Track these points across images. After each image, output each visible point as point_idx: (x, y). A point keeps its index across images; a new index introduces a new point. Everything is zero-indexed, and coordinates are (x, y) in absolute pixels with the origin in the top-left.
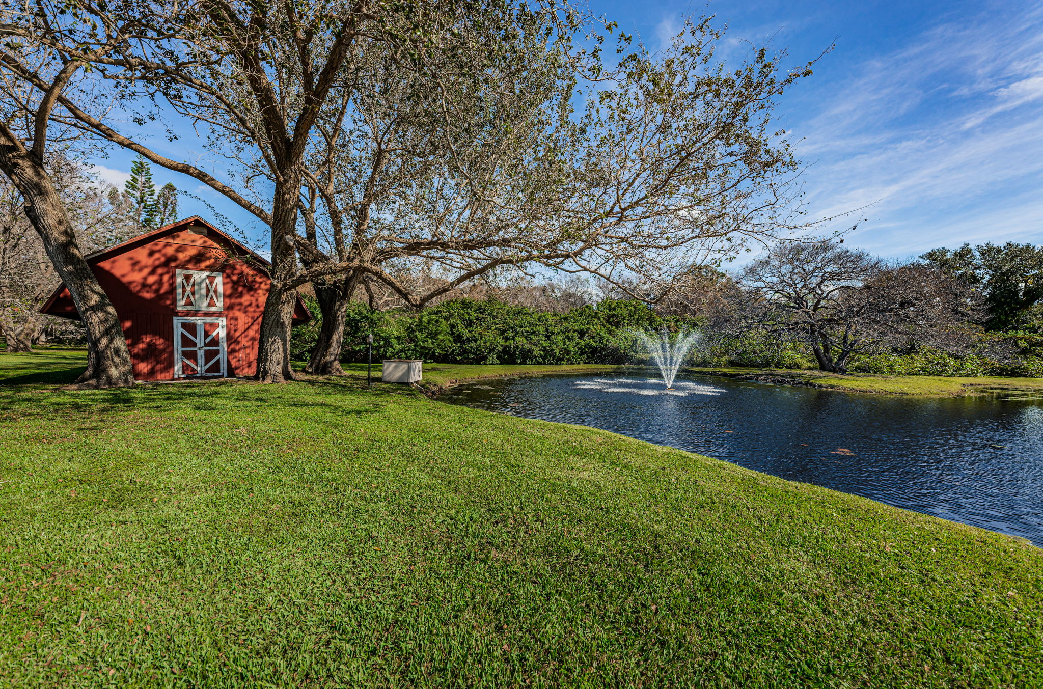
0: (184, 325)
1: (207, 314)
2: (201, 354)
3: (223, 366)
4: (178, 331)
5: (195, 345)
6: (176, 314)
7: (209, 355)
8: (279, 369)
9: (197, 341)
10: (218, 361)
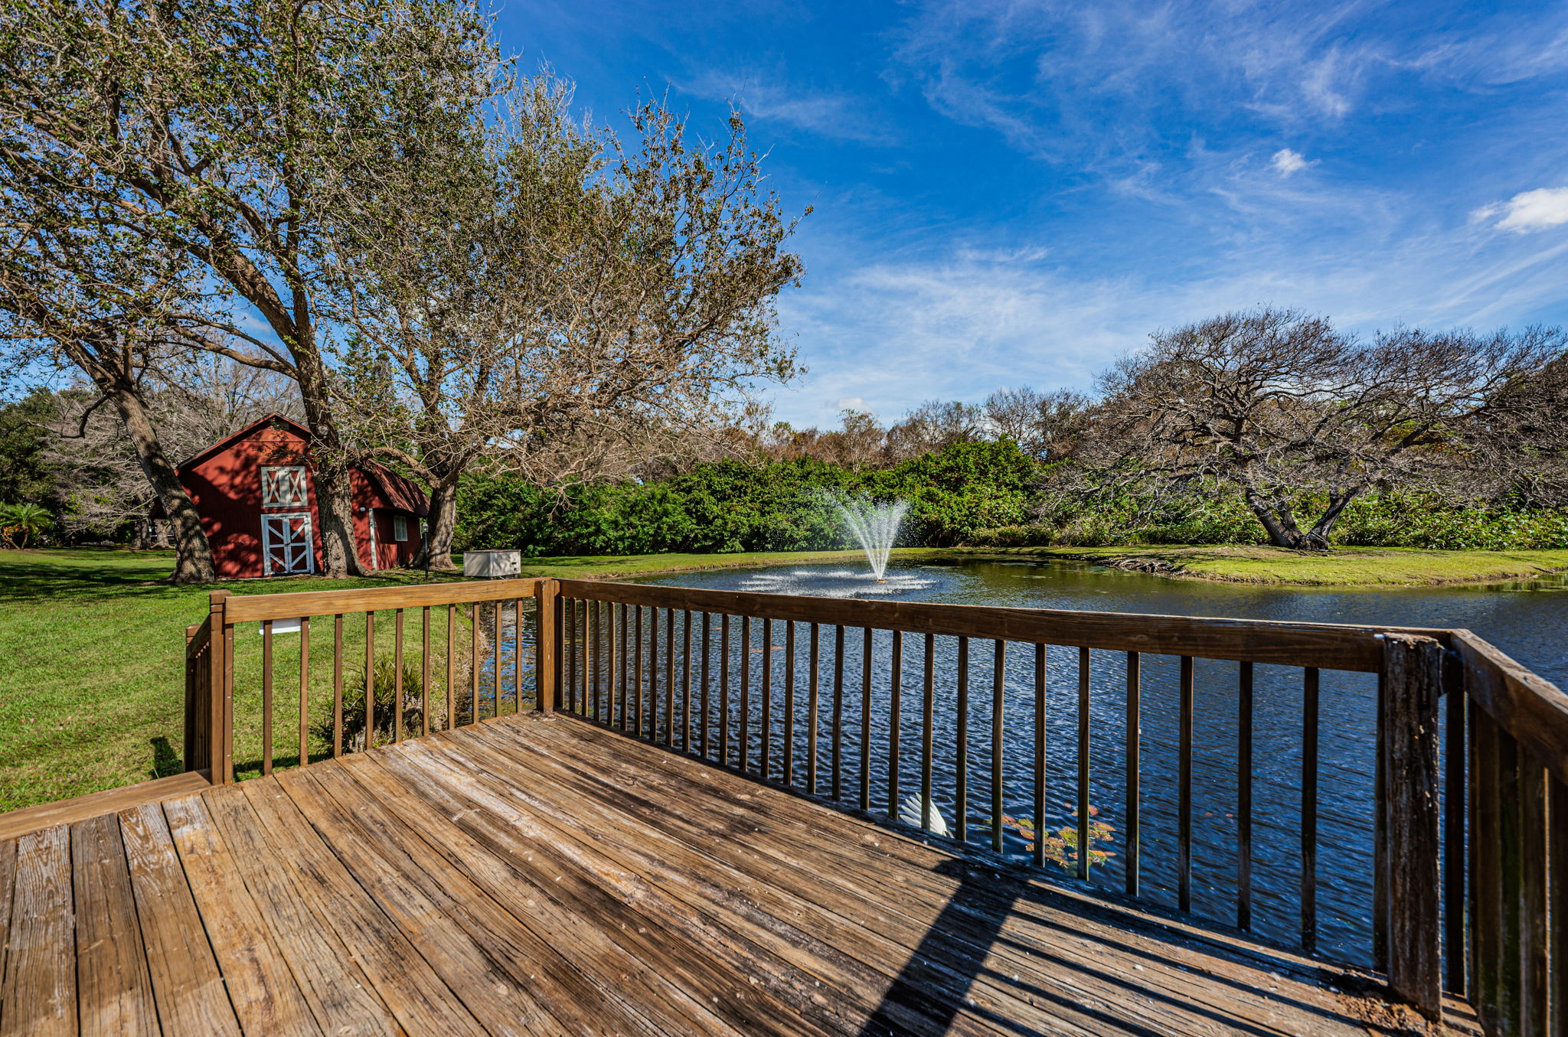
0: (272, 523)
1: (291, 510)
2: (288, 550)
3: (310, 563)
4: (266, 528)
5: (281, 542)
6: (263, 512)
7: (296, 552)
8: (343, 563)
9: (284, 538)
10: (305, 557)
